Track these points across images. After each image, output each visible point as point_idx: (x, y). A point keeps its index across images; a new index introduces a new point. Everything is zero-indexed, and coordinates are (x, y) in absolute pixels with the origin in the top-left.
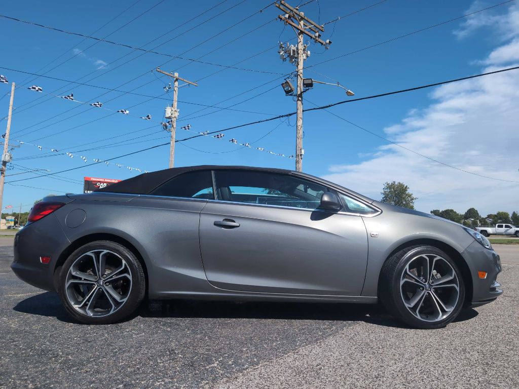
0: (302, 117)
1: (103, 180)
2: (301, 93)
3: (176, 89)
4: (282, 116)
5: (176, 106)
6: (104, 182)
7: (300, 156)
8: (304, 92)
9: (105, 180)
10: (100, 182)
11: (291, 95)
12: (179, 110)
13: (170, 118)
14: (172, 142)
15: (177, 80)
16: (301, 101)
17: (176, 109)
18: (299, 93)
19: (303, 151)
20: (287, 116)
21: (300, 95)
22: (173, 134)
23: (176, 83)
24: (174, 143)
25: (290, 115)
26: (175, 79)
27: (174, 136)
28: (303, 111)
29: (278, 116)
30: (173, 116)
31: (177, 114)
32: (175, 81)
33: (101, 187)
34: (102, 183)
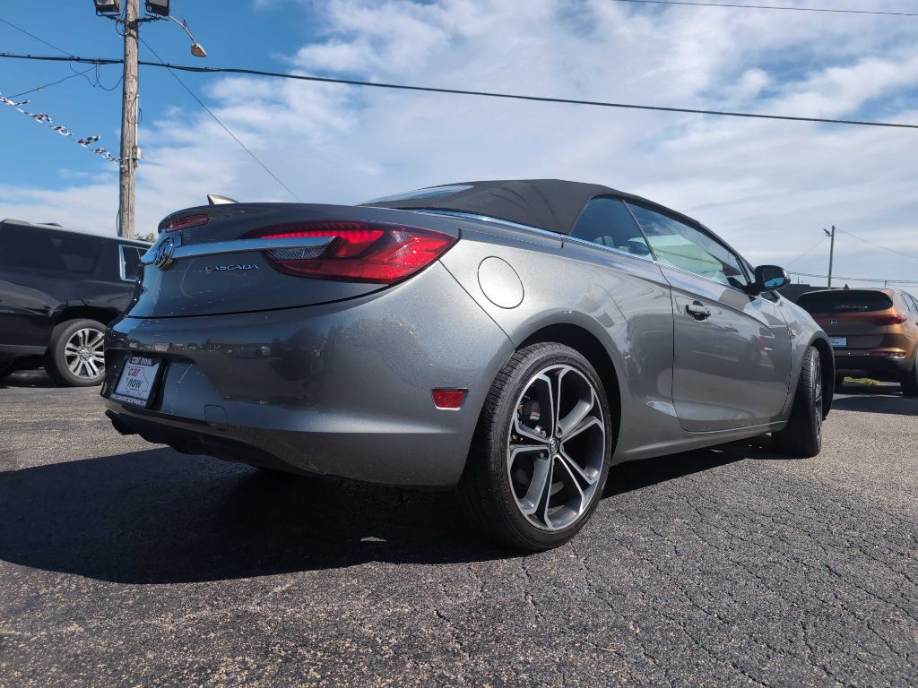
0: (136, 75)
2: (137, 21)
4: (78, 60)
7: (131, 161)
8: (145, 20)
11: (112, 17)
16: (137, 38)
18: (131, 18)
19: (139, 151)
20: (93, 61)
21: (134, 25)
25: (103, 62)
28: (139, 63)
29: (68, 56)
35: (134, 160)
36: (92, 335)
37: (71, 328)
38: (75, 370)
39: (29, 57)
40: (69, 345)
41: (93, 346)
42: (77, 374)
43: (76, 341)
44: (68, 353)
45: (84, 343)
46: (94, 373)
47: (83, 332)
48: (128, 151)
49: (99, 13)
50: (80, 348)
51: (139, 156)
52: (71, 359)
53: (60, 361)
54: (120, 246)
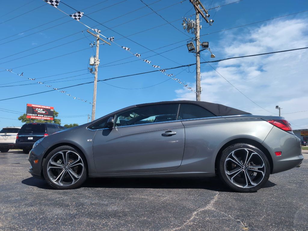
0: (200, 67)
1: (40, 107)
2: (199, 51)
3: (98, 45)
4: (184, 66)
5: (98, 57)
6: (41, 108)
8: (202, 50)
9: (42, 107)
10: (39, 108)
11: (193, 52)
12: (100, 60)
13: (93, 65)
14: (95, 82)
15: (99, 39)
16: (200, 56)
17: (98, 59)
18: (198, 51)
20: (188, 66)
21: (199, 53)
22: (96, 76)
23: (98, 42)
24: (97, 82)
25: (190, 65)
26: (97, 39)
27: (97, 77)
28: (200, 63)
29: (181, 66)
30: (96, 64)
31: (98, 63)
32: (97, 40)
33: (38, 111)
34: (39, 109)
35: (200, 92)
39: (172, 68)
48: (198, 90)
49: (189, 52)
51: (201, 90)
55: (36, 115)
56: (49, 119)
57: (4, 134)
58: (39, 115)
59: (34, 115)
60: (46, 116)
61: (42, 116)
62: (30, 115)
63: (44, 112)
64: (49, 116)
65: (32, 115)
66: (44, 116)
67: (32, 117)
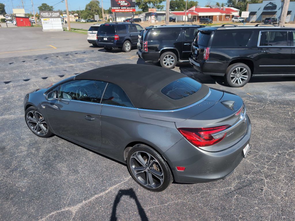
33: (121, 4)
34: (122, 1)
36: (241, 69)
37: (234, 67)
38: (234, 82)
40: (232, 73)
41: (242, 73)
42: (234, 83)
43: (235, 71)
44: (231, 76)
45: (238, 72)
46: (240, 83)
47: (238, 69)
50: (236, 74)
52: (232, 78)
53: (229, 79)
54: (260, 32)
55: (120, 8)
56: (132, 10)
57: (91, 32)
58: (122, 8)
59: (117, 8)
60: (128, 8)
61: (125, 8)
62: (114, 8)
63: (126, 4)
64: (131, 8)
65: (116, 8)
66: (127, 8)
67: (116, 11)
